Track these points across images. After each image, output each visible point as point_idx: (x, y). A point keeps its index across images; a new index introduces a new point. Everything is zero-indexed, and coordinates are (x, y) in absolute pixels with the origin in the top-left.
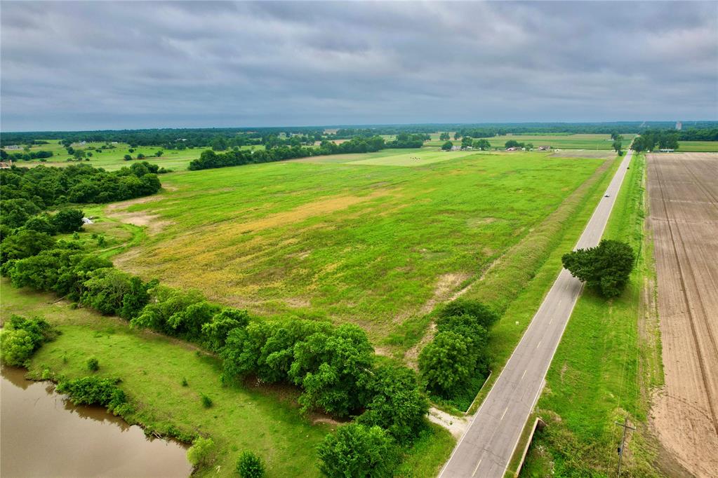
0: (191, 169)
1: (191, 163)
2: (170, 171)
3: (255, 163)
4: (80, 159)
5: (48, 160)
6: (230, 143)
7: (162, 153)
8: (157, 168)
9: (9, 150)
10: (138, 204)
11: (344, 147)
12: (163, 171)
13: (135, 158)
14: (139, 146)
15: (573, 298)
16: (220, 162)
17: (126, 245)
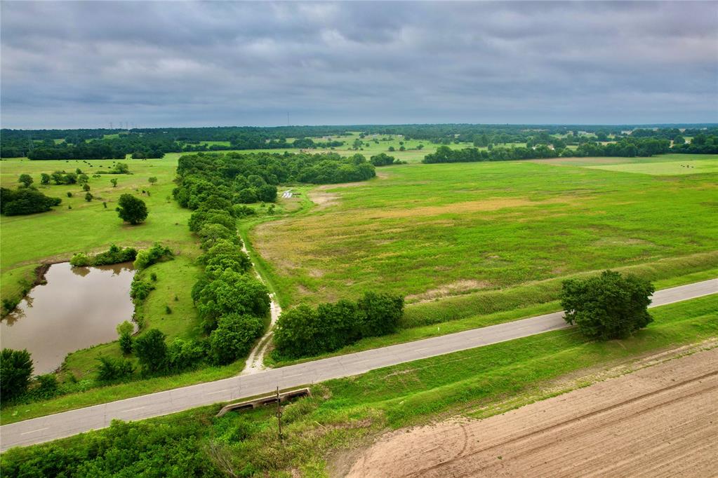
0: (424, 162)
1: (425, 157)
2: (405, 163)
3: (491, 160)
4: (357, 149)
5: (336, 148)
6: (494, 140)
7: (423, 146)
8: (393, 159)
10: (341, 188)
11: (604, 149)
12: (398, 163)
13: (397, 150)
14: (411, 139)
15: (550, 328)
16: (453, 158)
17: (287, 215)
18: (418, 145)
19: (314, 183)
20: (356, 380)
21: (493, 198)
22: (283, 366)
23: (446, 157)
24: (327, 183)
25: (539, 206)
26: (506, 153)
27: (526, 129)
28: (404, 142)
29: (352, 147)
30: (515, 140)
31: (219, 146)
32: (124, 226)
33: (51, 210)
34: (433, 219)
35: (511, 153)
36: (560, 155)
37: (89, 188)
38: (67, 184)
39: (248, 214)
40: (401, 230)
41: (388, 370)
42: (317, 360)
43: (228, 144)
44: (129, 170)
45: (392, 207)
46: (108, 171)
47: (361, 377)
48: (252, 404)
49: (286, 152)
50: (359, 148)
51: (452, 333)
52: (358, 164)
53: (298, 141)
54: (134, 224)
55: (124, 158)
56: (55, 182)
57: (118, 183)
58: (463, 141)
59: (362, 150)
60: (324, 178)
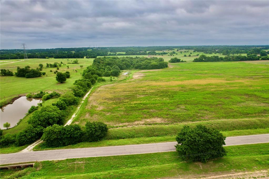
0: (194, 61)
2: (185, 61)
3: (224, 61)
7: (199, 55)
8: (180, 60)
9: (157, 52)
12: (182, 61)
13: (187, 56)
14: (196, 52)
15: (171, 150)
16: (206, 60)
17: (117, 82)
18: (197, 54)
19: (140, 69)
20: (56, 163)
21: (210, 78)
22: (38, 150)
23: (204, 59)
24: (145, 69)
25: (228, 83)
26: (232, 58)
27: (254, 47)
28: (192, 53)
29: (170, 55)
30: (244, 52)
31: (120, 54)
32: (57, 83)
33: (41, 76)
34: (173, 87)
35: (234, 58)
36: (260, 59)
37: (59, 69)
38: (54, 67)
39: (102, 81)
40: (154, 91)
41: (74, 160)
42: (53, 150)
43: (124, 53)
44: (78, 62)
45: (161, 81)
46: (71, 62)
47: (59, 162)
48: (7, 167)
49: (136, 57)
50: (173, 55)
51: (121, 145)
52: (160, 62)
53: (150, 52)
54: (62, 83)
55: (83, 58)
56: (50, 66)
57: (69, 67)
58: (218, 53)
59: (173, 56)
60: (144, 67)
